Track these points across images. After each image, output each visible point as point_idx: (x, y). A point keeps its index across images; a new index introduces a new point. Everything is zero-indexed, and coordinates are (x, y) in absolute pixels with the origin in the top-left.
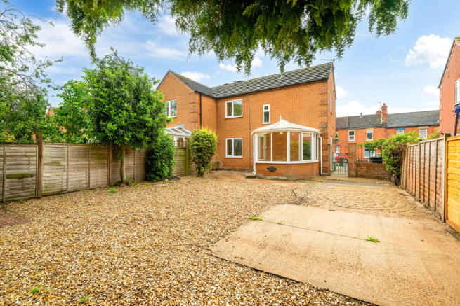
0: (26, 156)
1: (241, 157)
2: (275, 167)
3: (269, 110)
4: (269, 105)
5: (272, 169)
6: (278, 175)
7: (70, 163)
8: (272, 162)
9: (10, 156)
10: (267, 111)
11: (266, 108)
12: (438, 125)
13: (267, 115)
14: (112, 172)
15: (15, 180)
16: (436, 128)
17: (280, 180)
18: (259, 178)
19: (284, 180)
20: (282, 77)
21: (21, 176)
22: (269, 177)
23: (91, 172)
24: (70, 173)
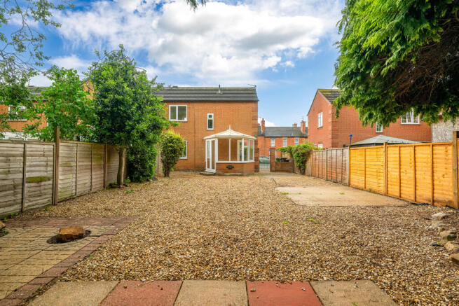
0: (44, 156)
1: (186, 158)
2: (233, 165)
3: (212, 118)
4: (212, 114)
5: (230, 167)
6: (235, 171)
7: (79, 164)
8: (230, 162)
9: (31, 156)
10: (210, 119)
11: (210, 116)
12: (306, 137)
13: (210, 122)
14: (108, 173)
15: (33, 184)
16: (304, 139)
17: (237, 175)
18: (219, 175)
19: (240, 175)
20: (219, 92)
21: (39, 180)
22: (228, 174)
23: (93, 173)
24: (78, 175)
